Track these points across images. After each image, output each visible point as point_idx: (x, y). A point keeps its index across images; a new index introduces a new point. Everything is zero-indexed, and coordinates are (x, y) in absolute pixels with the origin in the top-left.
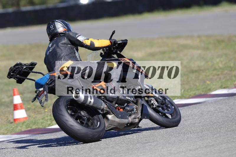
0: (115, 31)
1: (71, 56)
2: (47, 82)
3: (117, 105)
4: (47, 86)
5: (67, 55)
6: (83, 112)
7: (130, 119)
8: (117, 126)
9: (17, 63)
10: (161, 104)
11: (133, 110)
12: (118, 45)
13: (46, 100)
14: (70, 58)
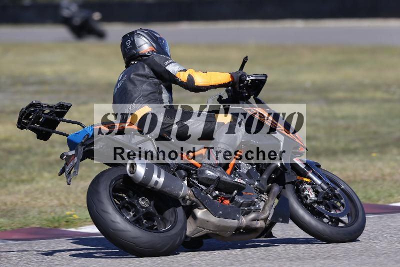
0: (247, 57)
1: (152, 98)
2: (83, 141)
3: (217, 192)
4: (83, 147)
5: (144, 96)
6: (143, 200)
7: (245, 220)
8: (216, 231)
9: (33, 102)
10: (324, 198)
11: (253, 204)
13: (75, 173)
14: (148, 101)
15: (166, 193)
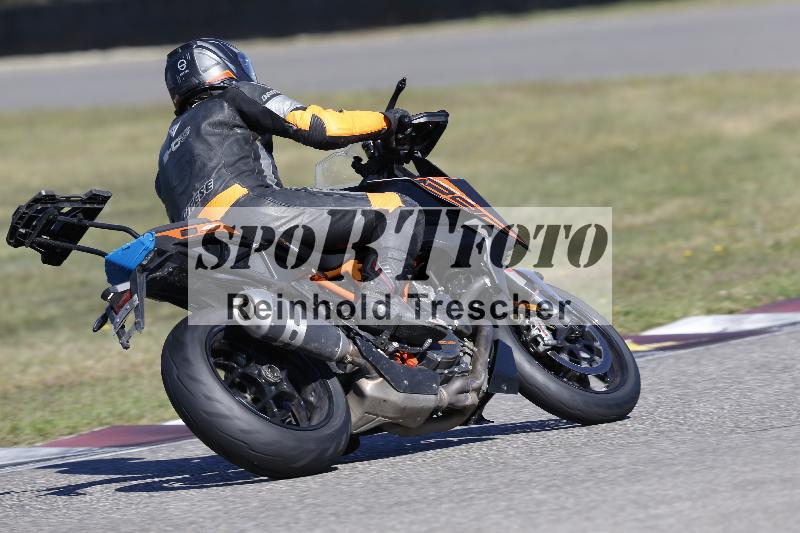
0: (405, 80)
1: (244, 168)
2: (145, 263)
3: (396, 344)
4: (145, 274)
5: (227, 166)
6: (269, 369)
7: (445, 395)
8: (399, 418)
9: (40, 193)
10: (567, 339)
11: (457, 361)
12: (413, 131)
13: (138, 326)
14: (239, 175)
15: (311, 352)
